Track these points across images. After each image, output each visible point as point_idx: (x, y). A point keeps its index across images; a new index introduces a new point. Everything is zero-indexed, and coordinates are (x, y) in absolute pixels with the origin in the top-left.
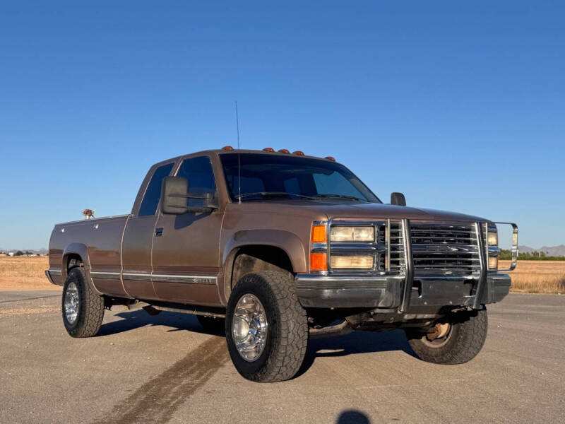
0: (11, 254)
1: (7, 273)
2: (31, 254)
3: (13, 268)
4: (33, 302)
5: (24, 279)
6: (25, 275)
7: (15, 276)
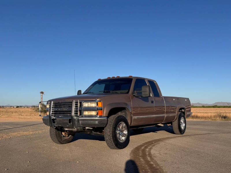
0: (15, 107)
1: (14, 114)
2: (22, 107)
3: (16, 112)
4: (25, 128)
5: (20, 116)
6: (20, 114)
7: (17, 115)
